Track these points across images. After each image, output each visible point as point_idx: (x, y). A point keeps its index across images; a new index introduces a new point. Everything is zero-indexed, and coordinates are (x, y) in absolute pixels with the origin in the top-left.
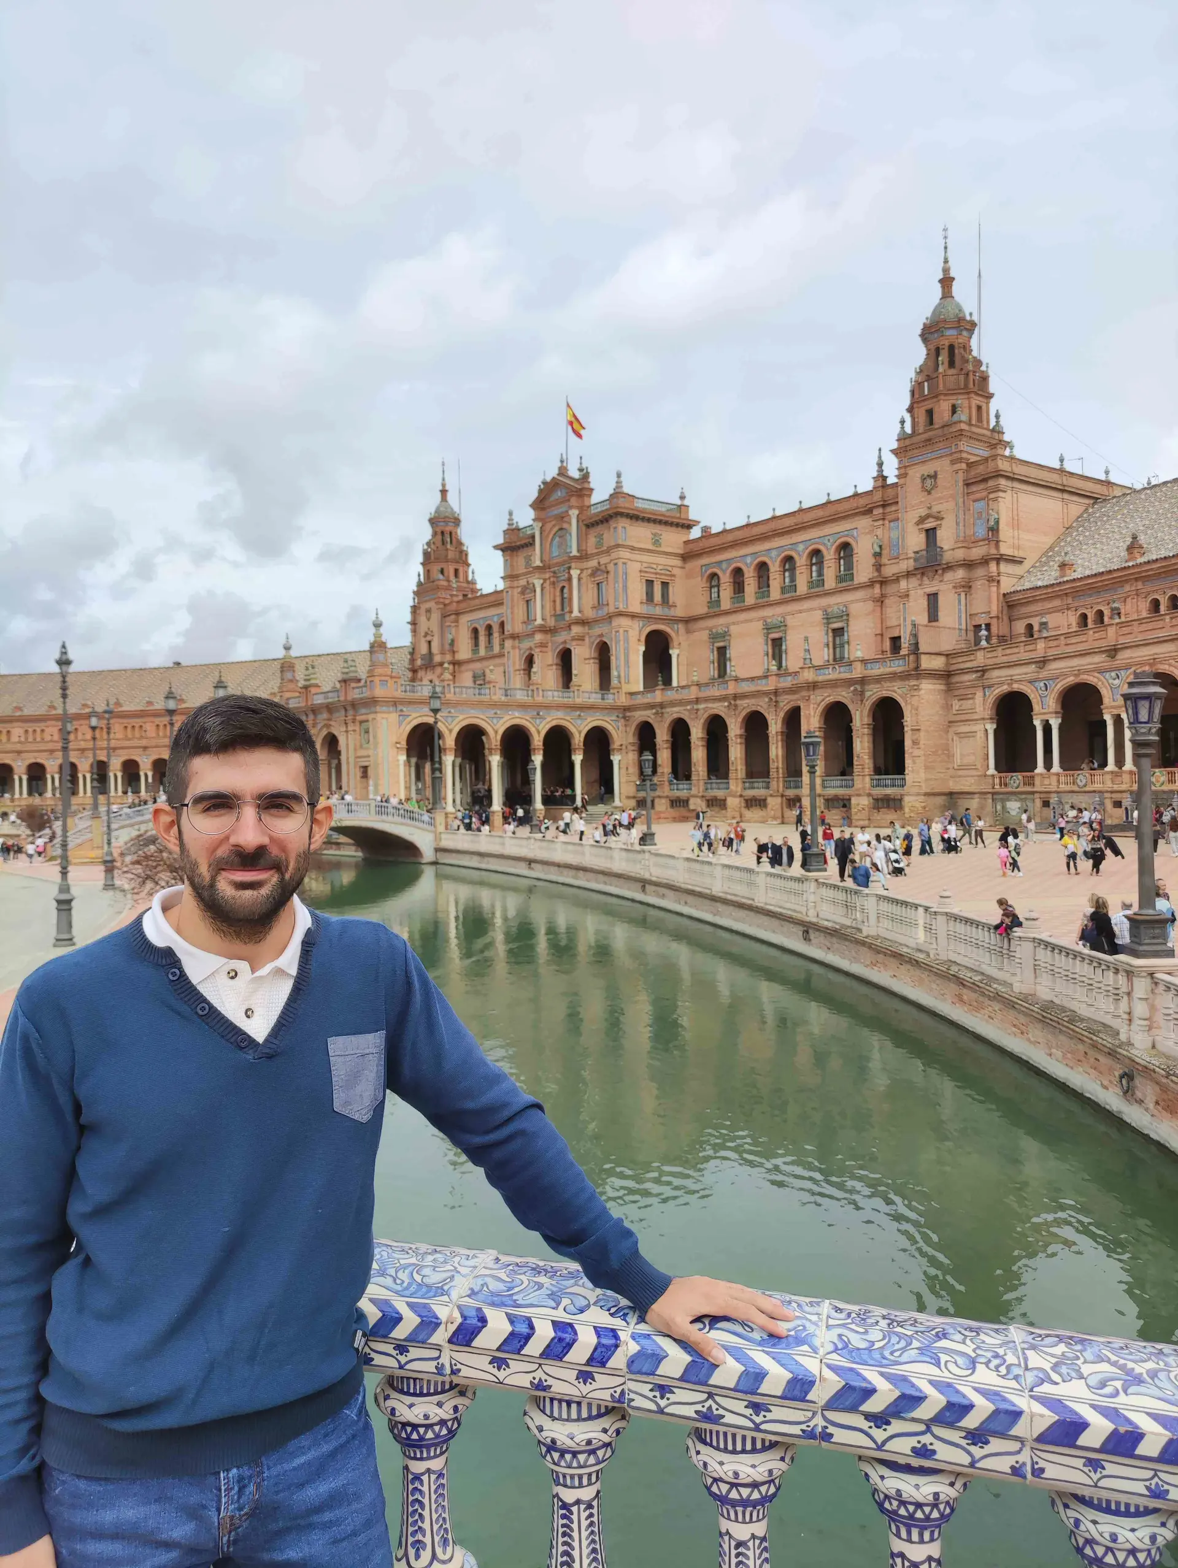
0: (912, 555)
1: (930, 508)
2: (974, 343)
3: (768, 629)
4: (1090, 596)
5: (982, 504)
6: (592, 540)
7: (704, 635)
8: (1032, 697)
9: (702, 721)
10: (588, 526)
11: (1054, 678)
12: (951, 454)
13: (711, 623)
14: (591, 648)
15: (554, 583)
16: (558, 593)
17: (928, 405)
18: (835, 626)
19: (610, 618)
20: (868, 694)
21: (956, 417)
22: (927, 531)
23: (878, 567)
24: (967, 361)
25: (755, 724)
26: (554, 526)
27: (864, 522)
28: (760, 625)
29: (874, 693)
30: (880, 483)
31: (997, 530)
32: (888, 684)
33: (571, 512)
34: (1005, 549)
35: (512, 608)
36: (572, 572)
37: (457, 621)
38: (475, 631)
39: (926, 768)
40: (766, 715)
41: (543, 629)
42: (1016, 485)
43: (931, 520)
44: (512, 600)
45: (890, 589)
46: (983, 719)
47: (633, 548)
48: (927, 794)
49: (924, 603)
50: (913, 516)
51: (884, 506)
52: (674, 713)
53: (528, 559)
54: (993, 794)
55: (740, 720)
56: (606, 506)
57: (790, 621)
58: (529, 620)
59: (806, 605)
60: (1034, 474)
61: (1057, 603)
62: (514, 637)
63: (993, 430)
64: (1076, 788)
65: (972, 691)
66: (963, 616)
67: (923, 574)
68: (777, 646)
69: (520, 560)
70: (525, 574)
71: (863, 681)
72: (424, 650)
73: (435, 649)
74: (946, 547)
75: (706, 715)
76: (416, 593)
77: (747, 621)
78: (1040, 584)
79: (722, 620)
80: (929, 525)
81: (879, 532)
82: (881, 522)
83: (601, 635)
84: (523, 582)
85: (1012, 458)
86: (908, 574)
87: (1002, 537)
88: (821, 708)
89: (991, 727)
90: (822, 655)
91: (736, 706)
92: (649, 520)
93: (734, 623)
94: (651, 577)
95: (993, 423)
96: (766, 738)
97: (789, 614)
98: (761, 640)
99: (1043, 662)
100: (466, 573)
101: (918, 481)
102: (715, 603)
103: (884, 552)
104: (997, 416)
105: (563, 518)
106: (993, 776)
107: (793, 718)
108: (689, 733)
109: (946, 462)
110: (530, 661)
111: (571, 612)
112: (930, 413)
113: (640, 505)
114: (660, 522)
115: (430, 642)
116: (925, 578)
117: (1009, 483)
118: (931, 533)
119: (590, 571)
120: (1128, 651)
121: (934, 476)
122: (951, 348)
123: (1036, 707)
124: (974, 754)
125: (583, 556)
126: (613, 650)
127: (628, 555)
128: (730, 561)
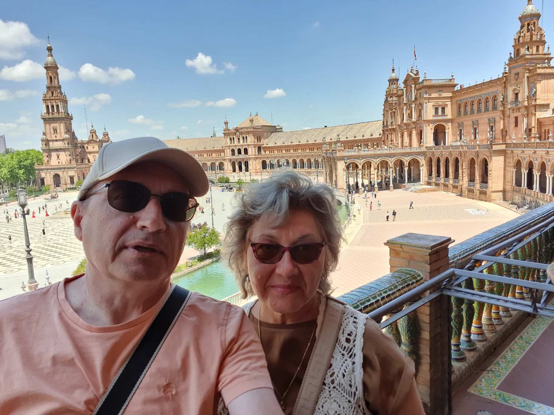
0: (510, 103)
3: (473, 124)
6: (418, 95)
7: (456, 125)
8: (521, 162)
9: (444, 159)
10: (417, 90)
11: (526, 157)
12: (523, 66)
13: (458, 121)
14: (417, 131)
17: (518, 47)
19: (422, 121)
21: (525, 53)
26: (409, 89)
27: (500, 88)
29: (482, 157)
30: (504, 75)
39: (493, 183)
42: (547, 76)
46: (513, 167)
47: (430, 98)
48: (493, 191)
49: (514, 120)
50: (512, 88)
51: (505, 83)
52: (438, 156)
54: (513, 193)
55: (452, 159)
56: (422, 84)
57: (479, 121)
64: (528, 195)
65: (511, 157)
74: (521, 101)
77: (468, 120)
80: (516, 92)
82: (504, 89)
83: (420, 128)
86: (510, 109)
87: (537, 97)
89: (514, 170)
92: (437, 88)
93: (464, 120)
97: (479, 118)
98: (471, 128)
99: (523, 151)
101: (514, 75)
102: (460, 114)
103: (504, 100)
104: (548, 49)
106: (514, 186)
108: (440, 162)
109: (522, 69)
113: (434, 82)
114: (444, 87)
115: (387, 121)
116: (514, 111)
118: (516, 95)
119: (418, 105)
121: (518, 74)
123: (523, 167)
124: (510, 178)
126: (422, 133)
127: (427, 101)
128: (464, 99)
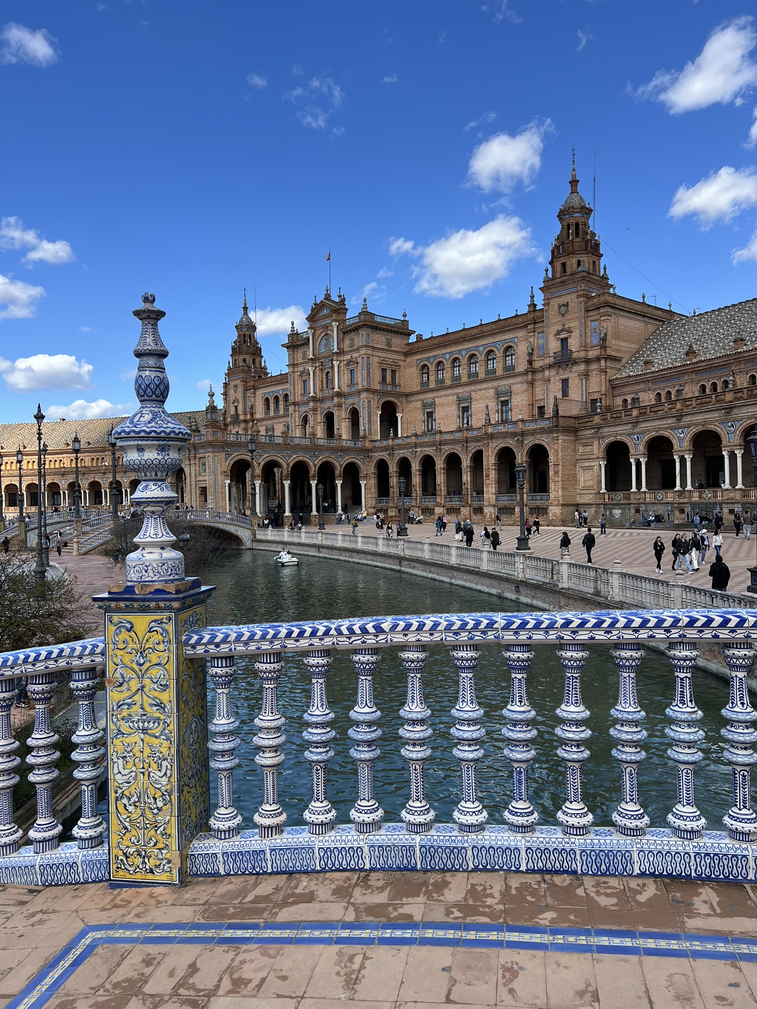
0: (553, 355)
1: (564, 325)
2: (590, 222)
3: (460, 400)
4: (663, 382)
5: (597, 323)
6: (347, 342)
7: (419, 404)
8: (629, 444)
9: (419, 459)
10: (344, 333)
11: (643, 433)
12: (577, 292)
13: (423, 396)
14: (346, 411)
15: (322, 370)
16: (324, 376)
17: (563, 260)
18: (503, 399)
19: (359, 392)
20: (526, 442)
21: (580, 269)
22: (562, 339)
23: (530, 362)
24: (587, 234)
25: (453, 461)
26: (322, 332)
27: (521, 334)
28: (455, 398)
29: (529, 442)
30: (532, 309)
31: (606, 340)
32: (539, 436)
33: (333, 324)
34: (609, 352)
35: (294, 384)
36: (334, 362)
37: (254, 393)
38: (267, 400)
39: (563, 488)
40: (460, 455)
41: (314, 399)
42: (617, 311)
43: (564, 332)
44: (294, 380)
45: (539, 376)
46: (598, 458)
47: (374, 348)
48: (563, 505)
49: (559, 385)
50: (553, 329)
51: (535, 323)
52: (400, 453)
53: (304, 354)
54: (604, 505)
55: (443, 458)
56: (357, 320)
57: (473, 395)
58: (305, 392)
59: (484, 386)
60: (628, 305)
61: (642, 386)
62: (295, 404)
63: (603, 277)
64: (657, 501)
65: (591, 440)
66: (584, 393)
67: (559, 366)
68: (465, 412)
69: (299, 355)
70: (301, 363)
71: (523, 434)
72: (233, 412)
73: (240, 411)
74: (574, 350)
75: (421, 456)
76: (227, 375)
77: (446, 396)
78: (632, 374)
79: (430, 395)
80: (563, 336)
81: (531, 340)
82: (533, 334)
83: (353, 404)
84: (301, 369)
85: (615, 295)
86: (550, 366)
87: (608, 344)
88: (496, 451)
89: (603, 463)
90: (495, 418)
91: (441, 449)
92: (384, 330)
93: (438, 397)
94: (385, 366)
95: (602, 273)
97: (473, 391)
98: (455, 407)
99: (636, 423)
100: (261, 362)
101: (556, 307)
102: (425, 384)
103: (535, 352)
104: (605, 269)
105: (327, 327)
106: (604, 493)
107: (478, 458)
108: (410, 467)
109: (574, 296)
110: (305, 420)
111: (333, 388)
112: (564, 265)
113: (378, 319)
114: (391, 331)
115: (236, 407)
116: (560, 369)
117: (613, 311)
118: (564, 341)
119: (345, 362)
120: (690, 416)
121: (567, 305)
122: (577, 224)
123: (632, 451)
124: (592, 480)
125: (341, 352)
126: (361, 414)
127: (370, 352)
128: (435, 357)
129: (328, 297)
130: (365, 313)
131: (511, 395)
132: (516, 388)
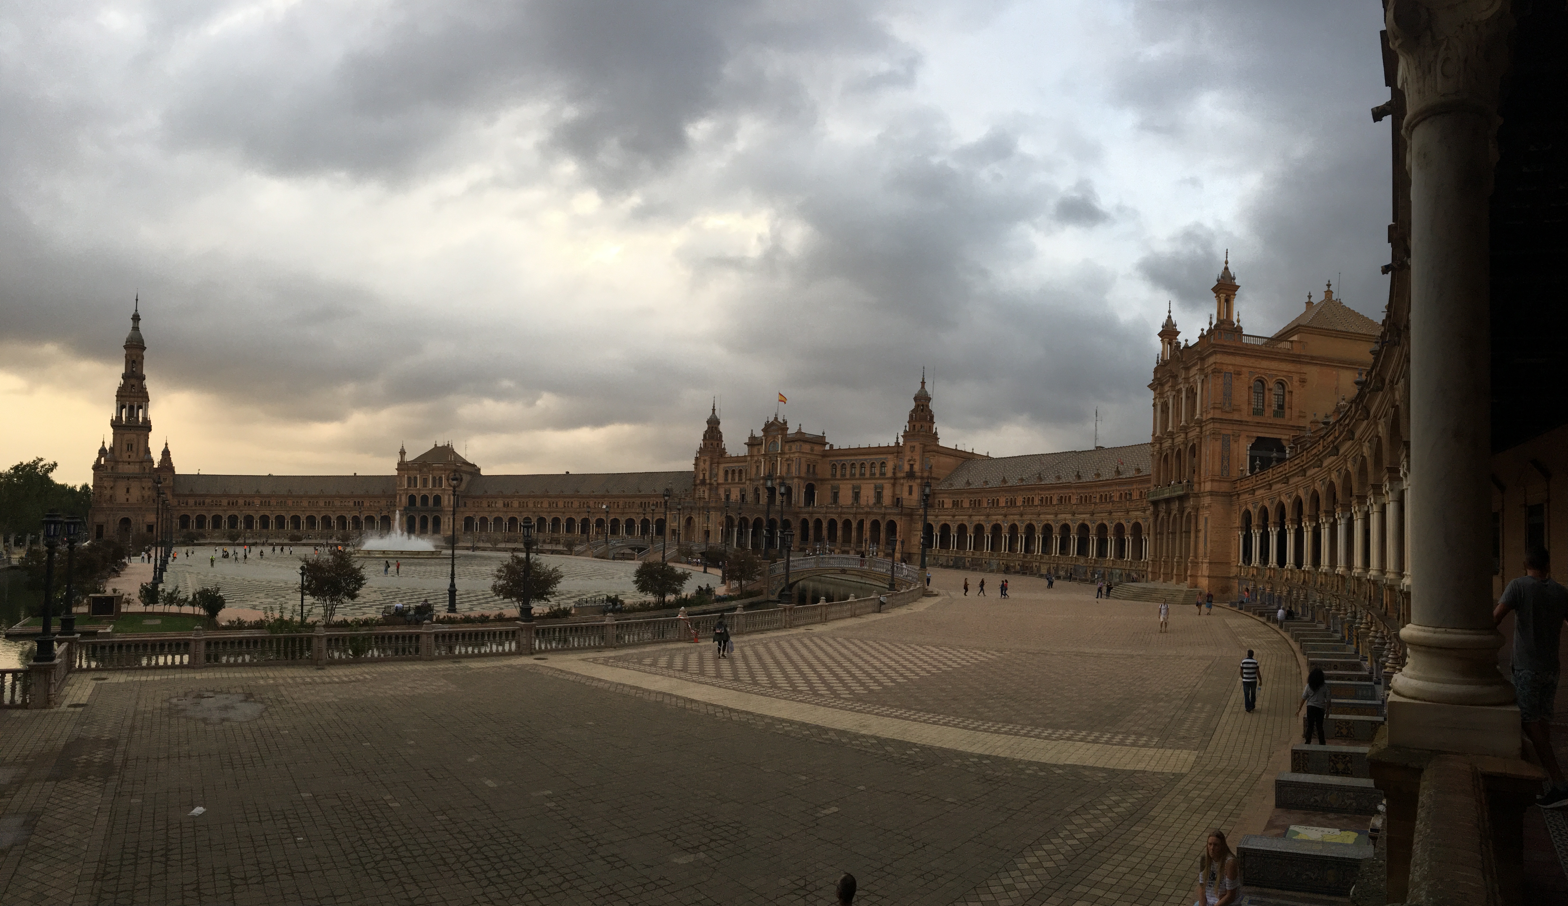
1: (913, 456)
3: (854, 488)
5: (928, 458)
6: (787, 448)
8: (933, 526)
9: (827, 521)
11: (940, 521)
12: (921, 440)
13: (831, 482)
15: (769, 461)
16: (771, 465)
17: (914, 423)
18: (878, 491)
19: (793, 478)
20: (885, 518)
22: (911, 464)
23: (894, 473)
24: (928, 411)
25: (847, 524)
28: (851, 486)
29: (887, 518)
30: (897, 444)
32: (892, 516)
33: (778, 435)
34: (933, 475)
35: (751, 467)
36: (778, 458)
37: (718, 467)
39: (903, 544)
40: (851, 521)
41: (764, 478)
42: (940, 454)
43: (912, 461)
44: (748, 463)
45: (897, 482)
46: (920, 531)
47: (803, 452)
49: (907, 489)
52: (816, 516)
53: (759, 450)
55: (841, 521)
59: (868, 481)
60: (946, 450)
62: (751, 480)
63: (934, 434)
65: (916, 521)
67: (908, 478)
68: (857, 496)
69: (755, 450)
70: (757, 455)
71: (885, 514)
72: (701, 477)
73: (707, 476)
74: (916, 471)
75: (828, 519)
76: (699, 452)
79: (837, 482)
81: (895, 461)
83: (789, 484)
84: (755, 457)
85: (938, 445)
87: (933, 471)
88: (870, 521)
89: (922, 533)
90: (872, 502)
91: (840, 516)
94: (809, 463)
96: (851, 529)
98: (851, 491)
100: (722, 446)
101: (909, 447)
102: (834, 475)
104: (936, 430)
105: (775, 437)
106: (921, 549)
107: (861, 523)
108: (822, 525)
109: (918, 443)
111: (776, 473)
113: (806, 436)
114: (814, 443)
115: (704, 472)
116: (909, 480)
117: (937, 453)
120: (959, 516)
121: (914, 447)
122: (923, 406)
123: (934, 529)
124: (916, 541)
125: (783, 453)
126: (794, 490)
127: (801, 455)
128: (841, 461)
129: (776, 419)
130: (799, 432)
131: (882, 490)
132: (885, 485)
